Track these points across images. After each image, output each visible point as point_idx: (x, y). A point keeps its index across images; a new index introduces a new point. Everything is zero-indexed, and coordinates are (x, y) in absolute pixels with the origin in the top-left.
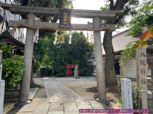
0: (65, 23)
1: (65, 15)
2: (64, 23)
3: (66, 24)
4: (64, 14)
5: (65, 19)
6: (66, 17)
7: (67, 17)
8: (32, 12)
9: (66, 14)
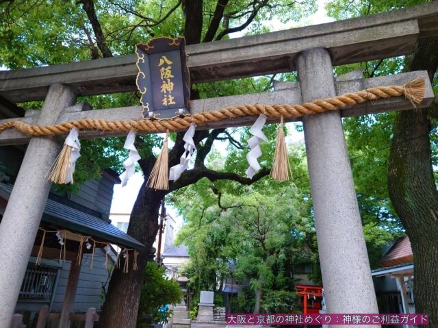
0: (168, 102)
1: (165, 65)
2: (165, 103)
3: (171, 103)
4: (162, 62)
5: (167, 83)
6: (169, 75)
7: (172, 76)
8: (60, 83)
9: (169, 63)
